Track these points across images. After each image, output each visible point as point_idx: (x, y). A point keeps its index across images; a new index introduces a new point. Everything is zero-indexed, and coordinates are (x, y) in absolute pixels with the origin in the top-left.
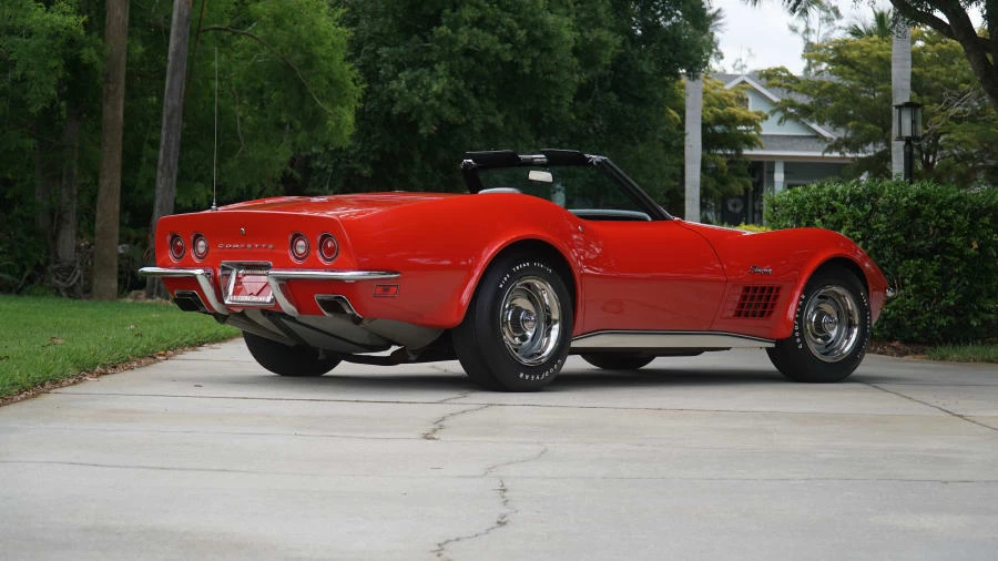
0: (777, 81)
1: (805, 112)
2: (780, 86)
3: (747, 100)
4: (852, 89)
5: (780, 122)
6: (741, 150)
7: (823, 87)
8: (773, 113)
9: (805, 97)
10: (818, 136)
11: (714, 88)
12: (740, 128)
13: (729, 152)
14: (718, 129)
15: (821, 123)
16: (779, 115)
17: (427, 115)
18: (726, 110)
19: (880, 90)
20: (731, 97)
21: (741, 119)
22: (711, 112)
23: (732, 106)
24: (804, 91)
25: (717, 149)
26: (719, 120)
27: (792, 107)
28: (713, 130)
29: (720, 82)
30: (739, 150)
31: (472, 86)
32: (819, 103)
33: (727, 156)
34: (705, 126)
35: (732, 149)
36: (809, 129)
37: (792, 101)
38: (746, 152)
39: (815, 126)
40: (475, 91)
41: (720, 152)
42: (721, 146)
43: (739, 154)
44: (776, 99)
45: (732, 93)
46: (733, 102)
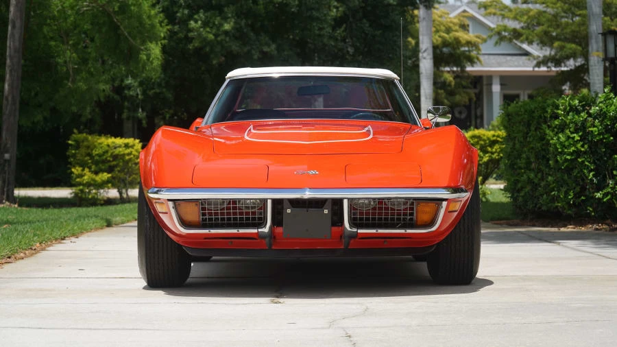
0: (492, 10)
1: (516, 34)
2: (494, 14)
3: (468, 26)
4: (555, 16)
5: (496, 43)
6: (465, 67)
7: (531, 13)
8: (490, 37)
9: (517, 22)
10: (527, 54)
11: (441, 17)
12: (463, 49)
13: (455, 69)
14: (445, 50)
15: (530, 43)
16: (495, 38)
17: (218, 49)
18: (451, 35)
19: (579, 15)
20: (455, 24)
21: (463, 42)
22: (440, 37)
23: (456, 31)
24: (515, 18)
25: (445, 67)
26: (445, 44)
27: (505, 31)
28: (441, 51)
29: (446, 11)
30: (463, 68)
31: (250, 23)
32: (528, 27)
33: (453, 72)
34: (435, 48)
35: (457, 67)
36: (520, 48)
37: (505, 27)
38: (469, 69)
39: (525, 46)
40: (252, 27)
41: (448, 69)
42: (447, 64)
43: (463, 71)
44: (492, 26)
45: (456, 21)
46: (457, 28)
